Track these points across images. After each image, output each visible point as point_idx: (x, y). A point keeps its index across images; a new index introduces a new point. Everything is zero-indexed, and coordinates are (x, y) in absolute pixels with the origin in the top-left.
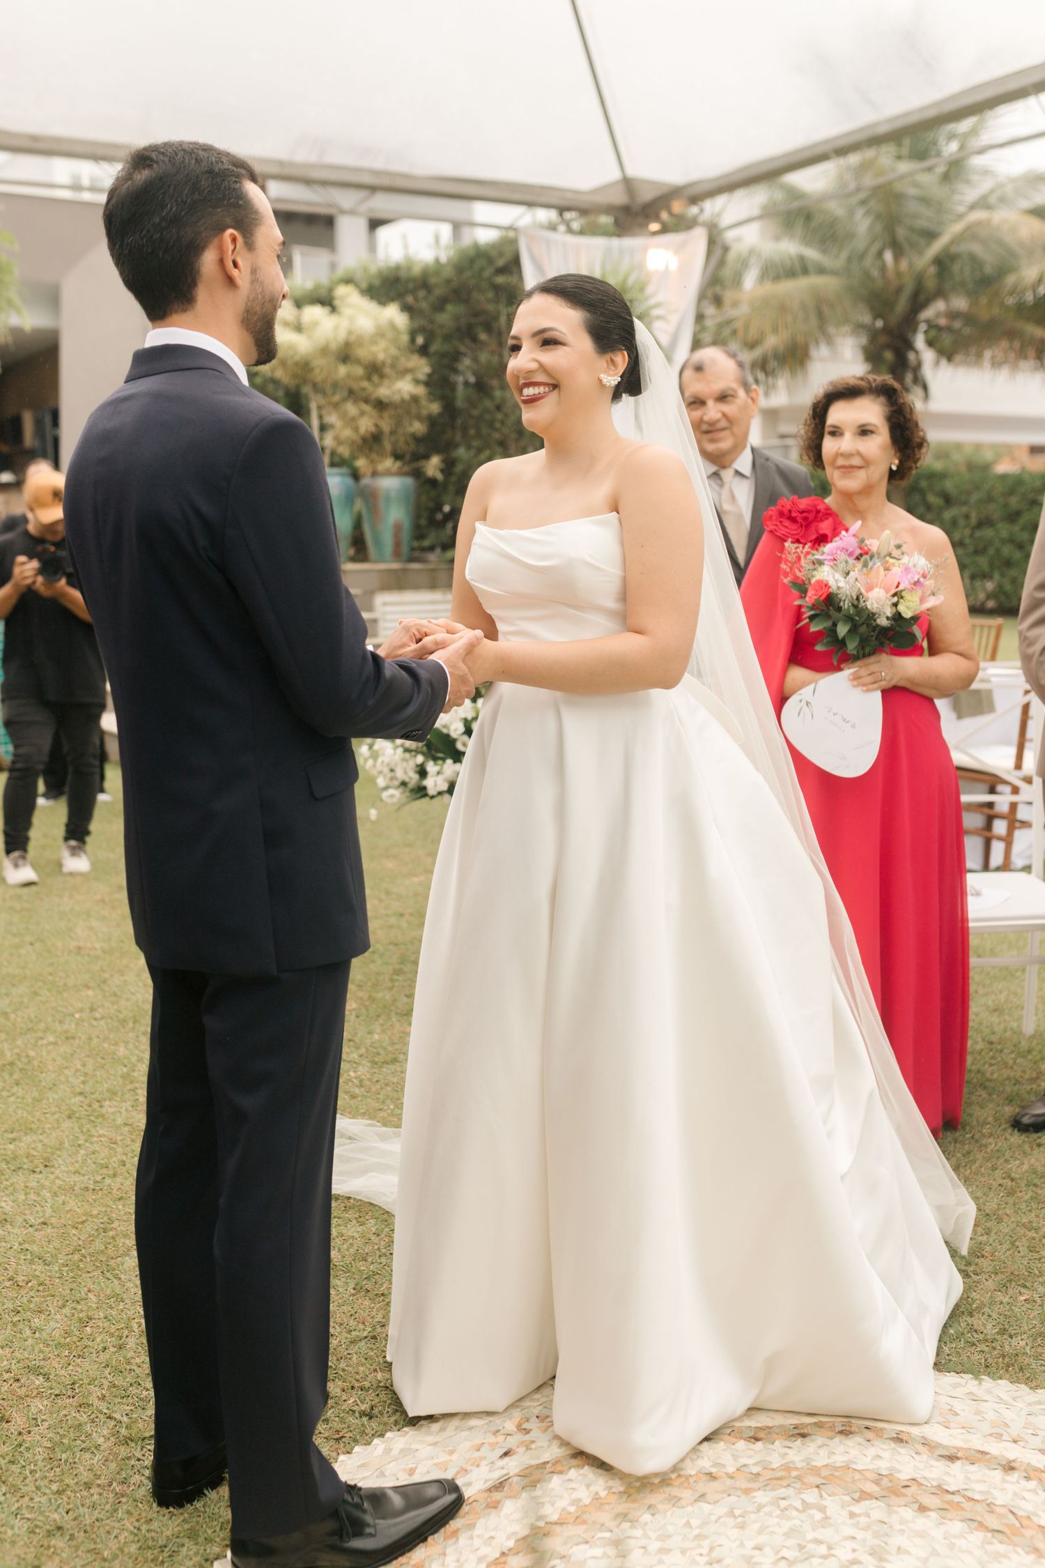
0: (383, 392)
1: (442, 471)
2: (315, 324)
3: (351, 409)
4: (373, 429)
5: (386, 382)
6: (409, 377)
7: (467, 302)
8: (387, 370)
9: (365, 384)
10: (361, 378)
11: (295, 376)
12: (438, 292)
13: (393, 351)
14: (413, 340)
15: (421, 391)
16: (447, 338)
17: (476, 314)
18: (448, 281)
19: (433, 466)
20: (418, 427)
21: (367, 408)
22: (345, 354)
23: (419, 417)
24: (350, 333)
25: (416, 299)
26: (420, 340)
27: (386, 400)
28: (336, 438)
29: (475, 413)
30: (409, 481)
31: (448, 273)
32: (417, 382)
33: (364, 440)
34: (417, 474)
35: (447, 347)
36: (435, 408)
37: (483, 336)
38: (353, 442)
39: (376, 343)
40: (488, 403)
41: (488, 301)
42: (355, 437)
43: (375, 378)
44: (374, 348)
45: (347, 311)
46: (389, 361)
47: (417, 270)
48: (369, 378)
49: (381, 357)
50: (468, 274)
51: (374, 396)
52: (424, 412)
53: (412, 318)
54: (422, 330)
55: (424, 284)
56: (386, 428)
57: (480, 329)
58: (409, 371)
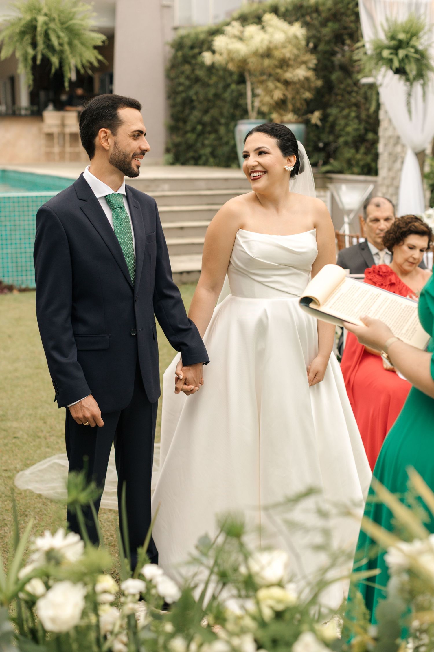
0: (288, 75)
1: (321, 120)
2: (252, 37)
3: (271, 85)
4: (282, 97)
5: (290, 69)
6: (303, 67)
7: (339, 21)
8: (291, 62)
9: (279, 71)
10: (276, 67)
11: (239, 67)
12: (324, 15)
13: (295, 51)
14: (307, 45)
15: (310, 74)
16: (328, 43)
17: (345, 28)
18: (329, 10)
19: (315, 117)
20: (308, 95)
21: (279, 85)
22: (268, 54)
23: (309, 89)
24: (270, 42)
25: (311, 18)
26: (311, 45)
27: (288, 80)
28: (261, 101)
29: (342, 86)
30: (302, 127)
32: (309, 69)
33: (277, 103)
34: (307, 122)
35: (327, 48)
36: (319, 83)
38: (270, 104)
39: (284, 47)
40: (349, 81)
41: (352, 22)
42: (272, 102)
43: (284, 67)
44: (284, 51)
45: (270, 30)
46: (292, 57)
48: (281, 67)
49: (288, 55)
50: (340, 5)
51: (283, 78)
52: (313, 85)
53: (307, 31)
54: (314, 37)
55: (316, 9)
56: (289, 96)
57: (346, 37)
58: (304, 63)
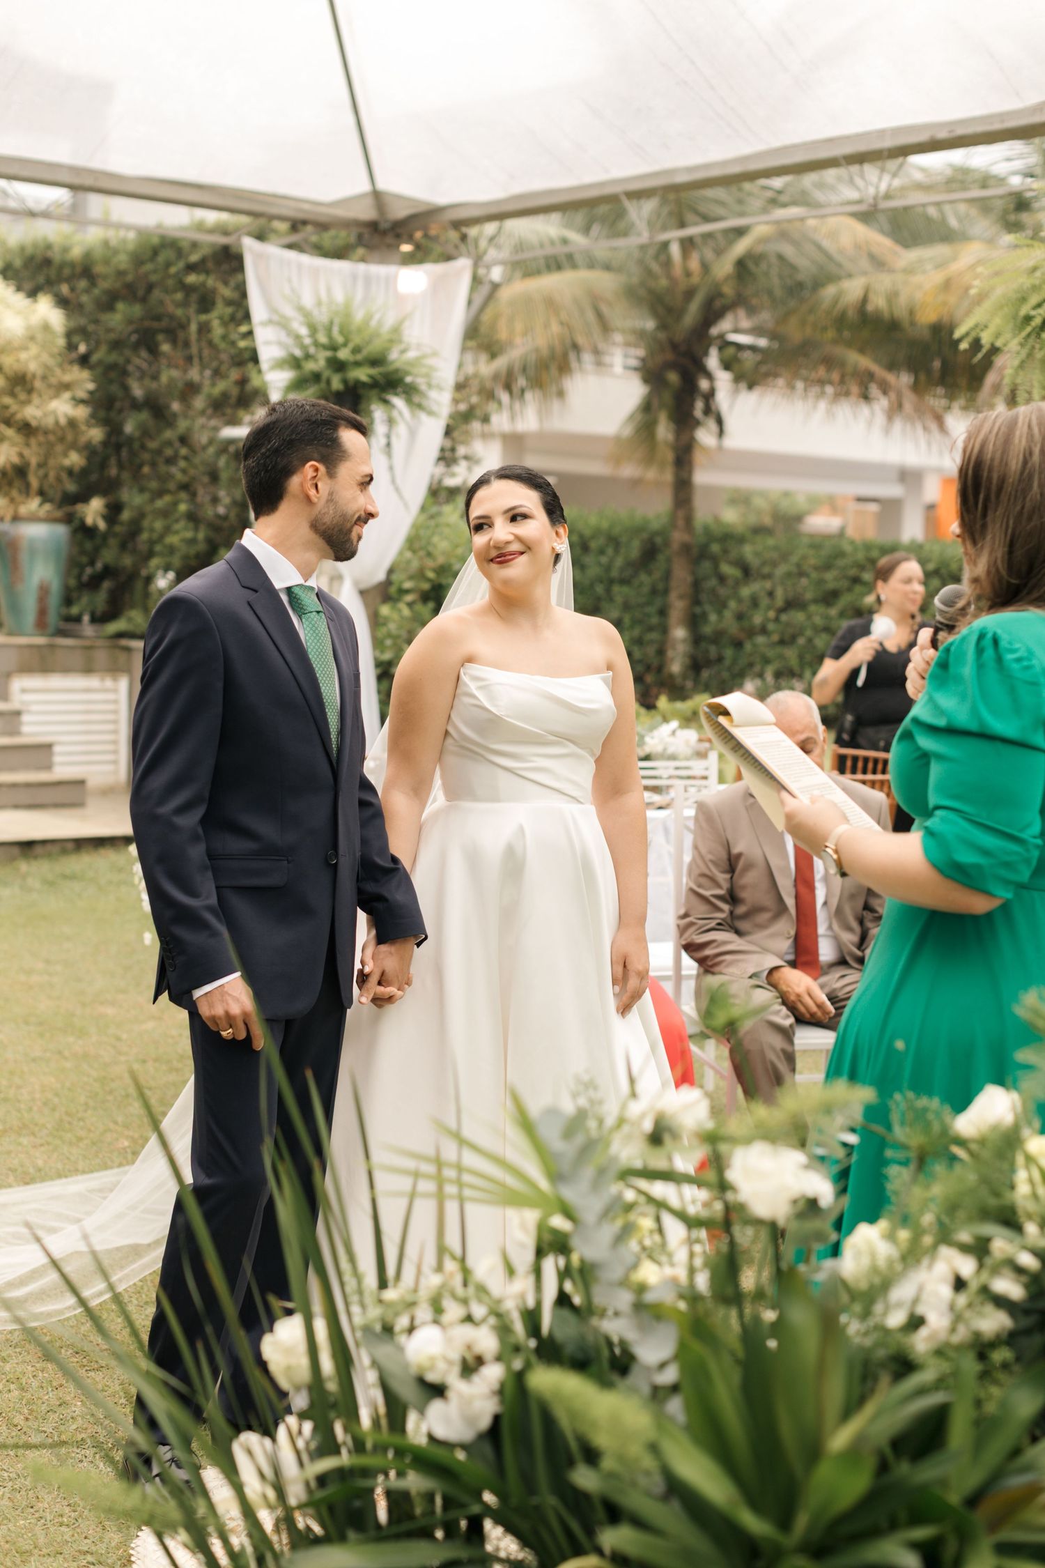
0: (31, 413)
1: (105, 518)
4: (16, 460)
5: (36, 399)
6: (66, 395)
7: (144, 301)
8: (38, 384)
9: (7, 401)
12: (104, 285)
13: (46, 360)
14: (71, 347)
15: (82, 412)
16: (116, 345)
17: (158, 318)
18: (120, 273)
19: (93, 510)
20: (75, 459)
21: (9, 432)
23: (76, 447)
25: (72, 289)
26: (80, 346)
27: (34, 423)
29: (153, 445)
30: (61, 530)
31: (122, 260)
32: (79, 402)
33: (4, 470)
34: (72, 520)
35: (114, 357)
36: (96, 434)
37: (165, 347)
39: (26, 348)
40: (168, 434)
41: (174, 303)
43: (23, 396)
44: (23, 356)
46: (39, 372)
47: (76, 253)
48: (13, 394)
49: (33, 367)
50: (149, 267)
51: (19, 417)
52: (83, 440)
53: (69, 316)
54: (82, 333)
55: (86, 270)
56: (34, 461)
57: (160, 337)
58: (67, 387)
